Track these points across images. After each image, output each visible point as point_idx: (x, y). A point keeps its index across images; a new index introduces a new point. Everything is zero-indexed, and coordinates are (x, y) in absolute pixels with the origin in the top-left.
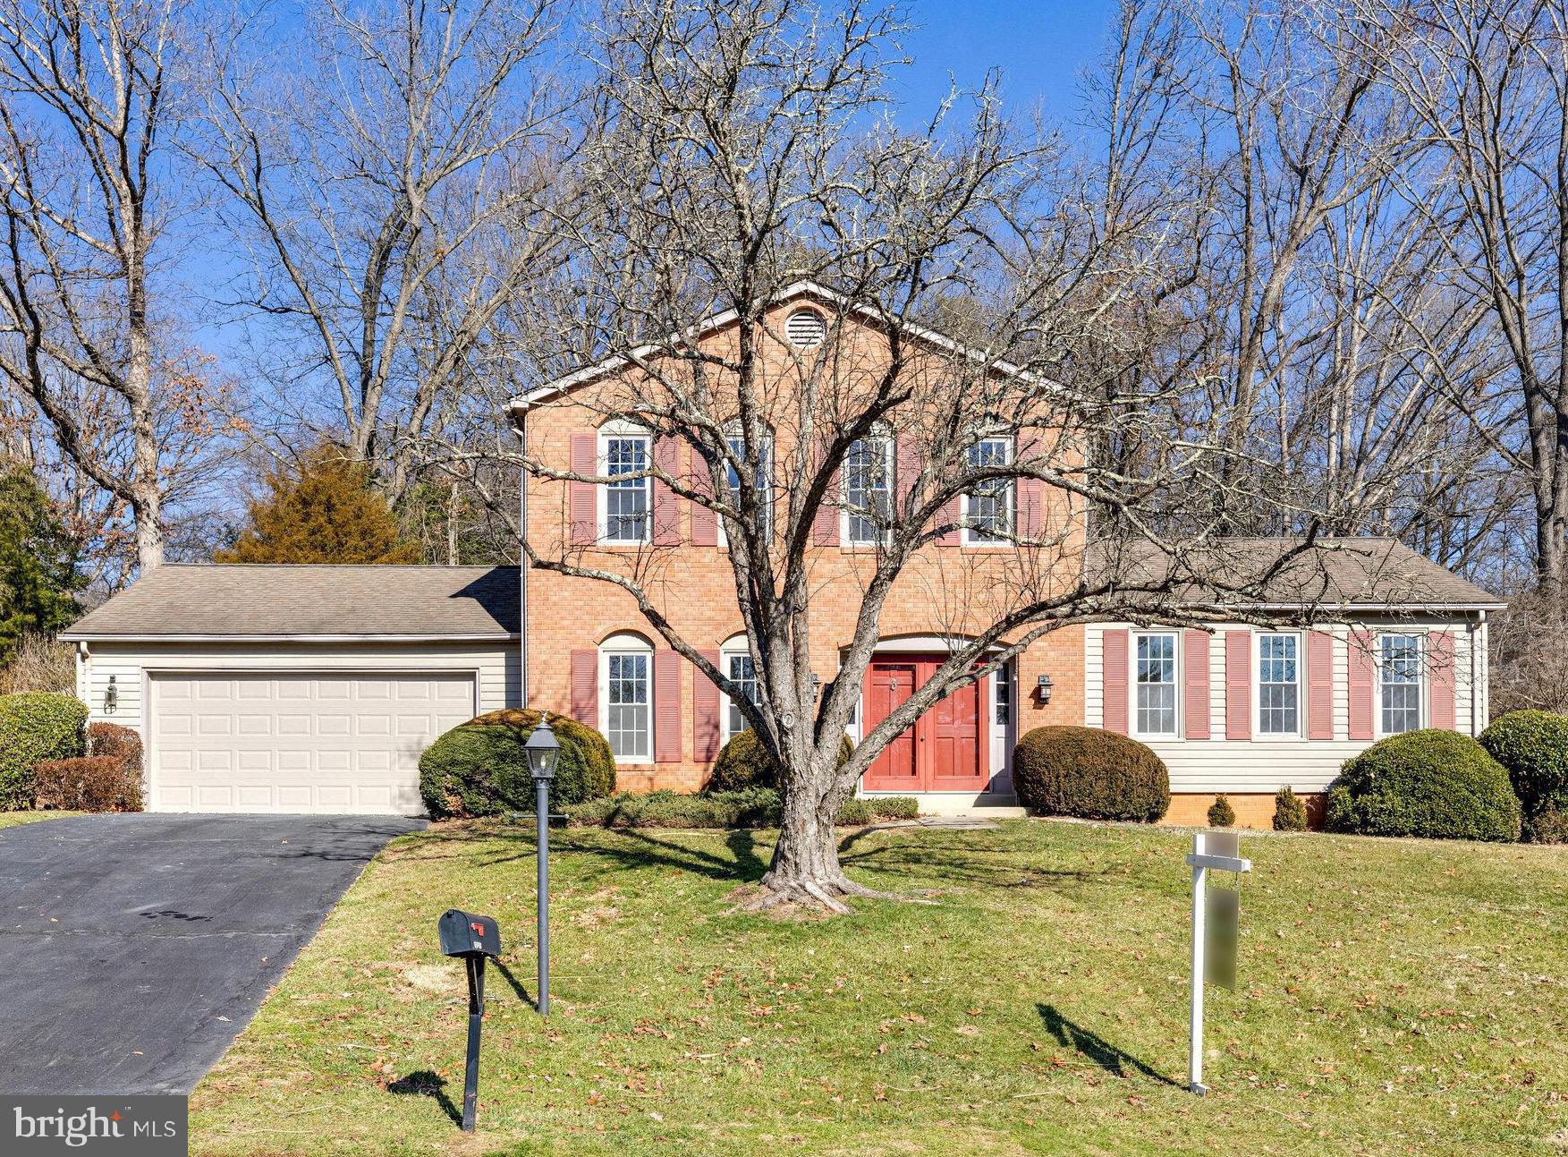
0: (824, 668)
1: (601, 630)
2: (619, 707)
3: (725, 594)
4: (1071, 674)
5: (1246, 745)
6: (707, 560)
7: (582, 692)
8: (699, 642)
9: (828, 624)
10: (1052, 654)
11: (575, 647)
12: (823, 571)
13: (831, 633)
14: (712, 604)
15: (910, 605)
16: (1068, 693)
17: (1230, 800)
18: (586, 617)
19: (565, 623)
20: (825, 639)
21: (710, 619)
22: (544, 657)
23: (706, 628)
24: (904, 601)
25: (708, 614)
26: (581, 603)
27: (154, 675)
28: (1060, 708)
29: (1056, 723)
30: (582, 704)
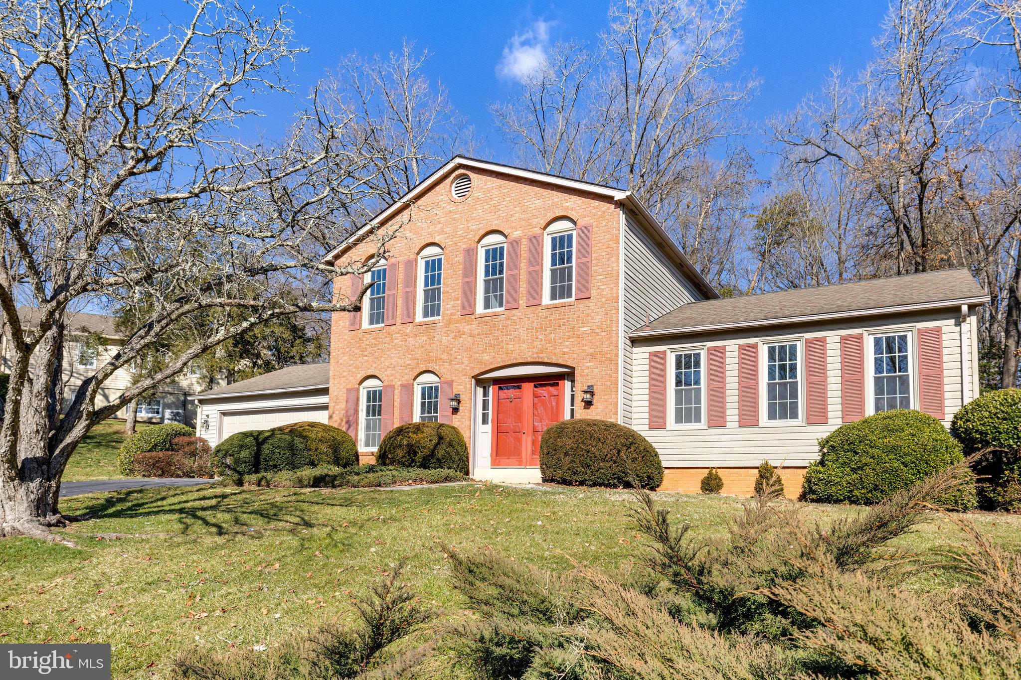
0: (464, 390)
1: (360, 376)
2: (370, 419)
3: (416, 350)
4: (609, 383)
5: (755, 430)
6: (408, 331)
7: (351, 412)
8: (403, 379)
9: (466, 362)
10: (596, 370)
11: (348, 387)
12: (465, 330)
13: (468, 368)
14: (410, 356)
15: (511, 346)
16: (606, 397)
17: (721, 473)
18: (354, 370)
19: (345, 374)
20: (464, 372)
21: (409, 365)
22: (335, 394)
23: (406, 371)
24: (508, 344)
25: (408, 362)
26: (352, 362)
27: (225, 414)
28: (601, 407)
29: (599, 418)
30: (351, 419)
